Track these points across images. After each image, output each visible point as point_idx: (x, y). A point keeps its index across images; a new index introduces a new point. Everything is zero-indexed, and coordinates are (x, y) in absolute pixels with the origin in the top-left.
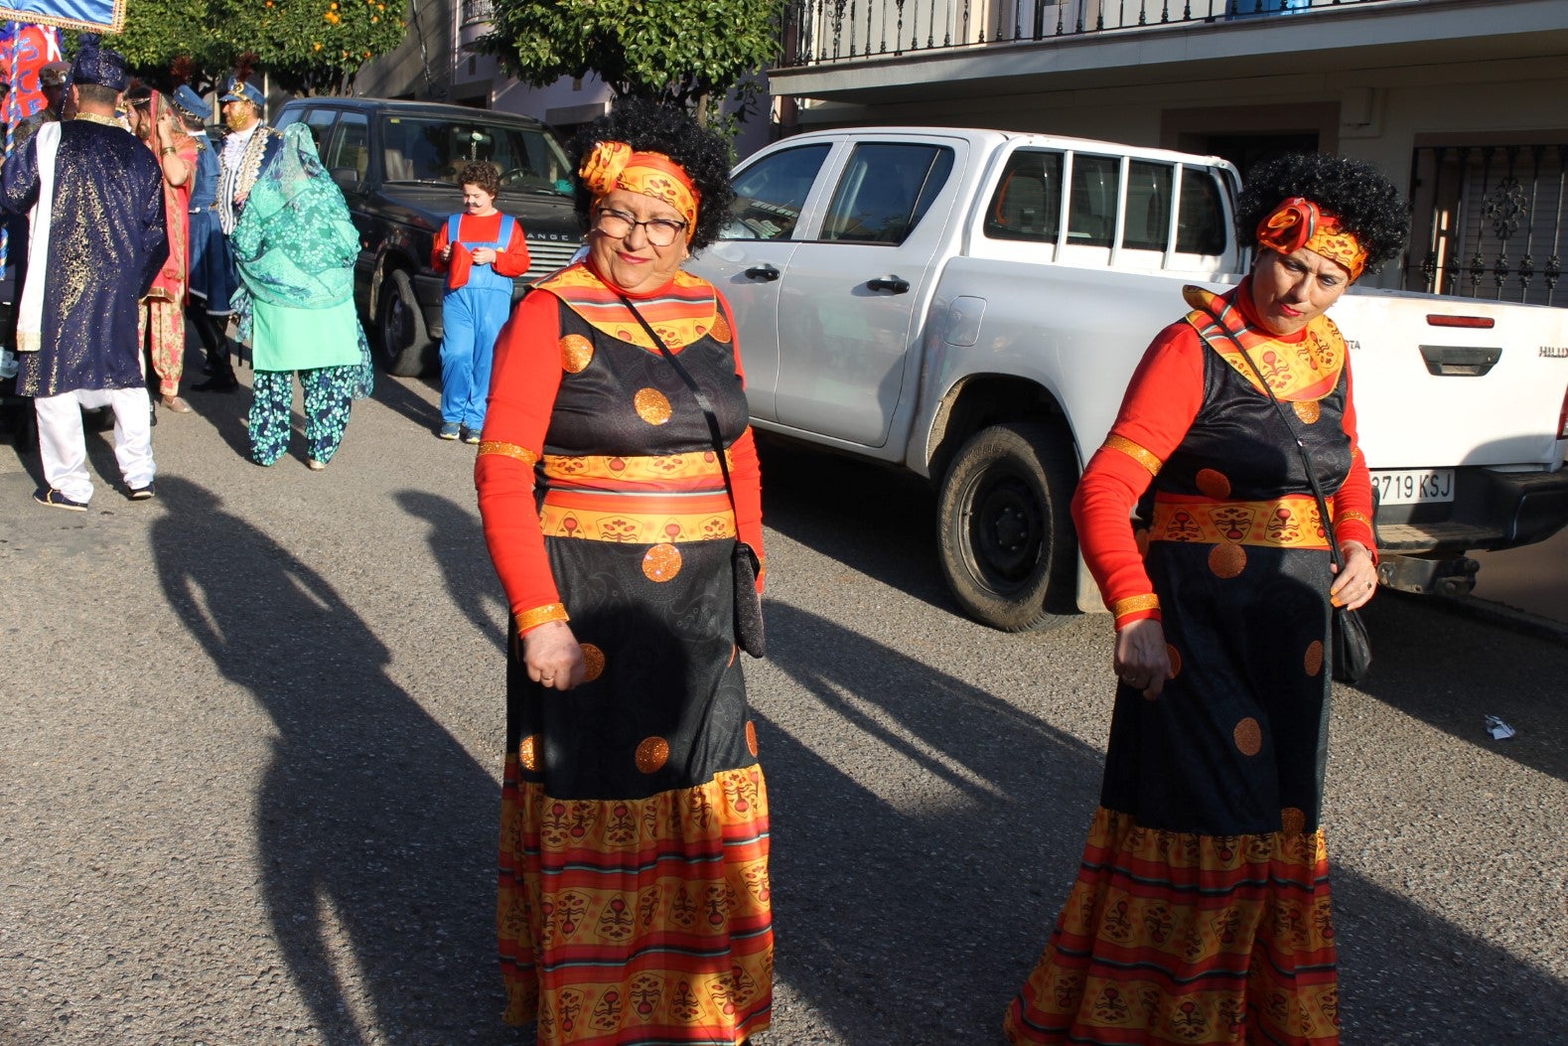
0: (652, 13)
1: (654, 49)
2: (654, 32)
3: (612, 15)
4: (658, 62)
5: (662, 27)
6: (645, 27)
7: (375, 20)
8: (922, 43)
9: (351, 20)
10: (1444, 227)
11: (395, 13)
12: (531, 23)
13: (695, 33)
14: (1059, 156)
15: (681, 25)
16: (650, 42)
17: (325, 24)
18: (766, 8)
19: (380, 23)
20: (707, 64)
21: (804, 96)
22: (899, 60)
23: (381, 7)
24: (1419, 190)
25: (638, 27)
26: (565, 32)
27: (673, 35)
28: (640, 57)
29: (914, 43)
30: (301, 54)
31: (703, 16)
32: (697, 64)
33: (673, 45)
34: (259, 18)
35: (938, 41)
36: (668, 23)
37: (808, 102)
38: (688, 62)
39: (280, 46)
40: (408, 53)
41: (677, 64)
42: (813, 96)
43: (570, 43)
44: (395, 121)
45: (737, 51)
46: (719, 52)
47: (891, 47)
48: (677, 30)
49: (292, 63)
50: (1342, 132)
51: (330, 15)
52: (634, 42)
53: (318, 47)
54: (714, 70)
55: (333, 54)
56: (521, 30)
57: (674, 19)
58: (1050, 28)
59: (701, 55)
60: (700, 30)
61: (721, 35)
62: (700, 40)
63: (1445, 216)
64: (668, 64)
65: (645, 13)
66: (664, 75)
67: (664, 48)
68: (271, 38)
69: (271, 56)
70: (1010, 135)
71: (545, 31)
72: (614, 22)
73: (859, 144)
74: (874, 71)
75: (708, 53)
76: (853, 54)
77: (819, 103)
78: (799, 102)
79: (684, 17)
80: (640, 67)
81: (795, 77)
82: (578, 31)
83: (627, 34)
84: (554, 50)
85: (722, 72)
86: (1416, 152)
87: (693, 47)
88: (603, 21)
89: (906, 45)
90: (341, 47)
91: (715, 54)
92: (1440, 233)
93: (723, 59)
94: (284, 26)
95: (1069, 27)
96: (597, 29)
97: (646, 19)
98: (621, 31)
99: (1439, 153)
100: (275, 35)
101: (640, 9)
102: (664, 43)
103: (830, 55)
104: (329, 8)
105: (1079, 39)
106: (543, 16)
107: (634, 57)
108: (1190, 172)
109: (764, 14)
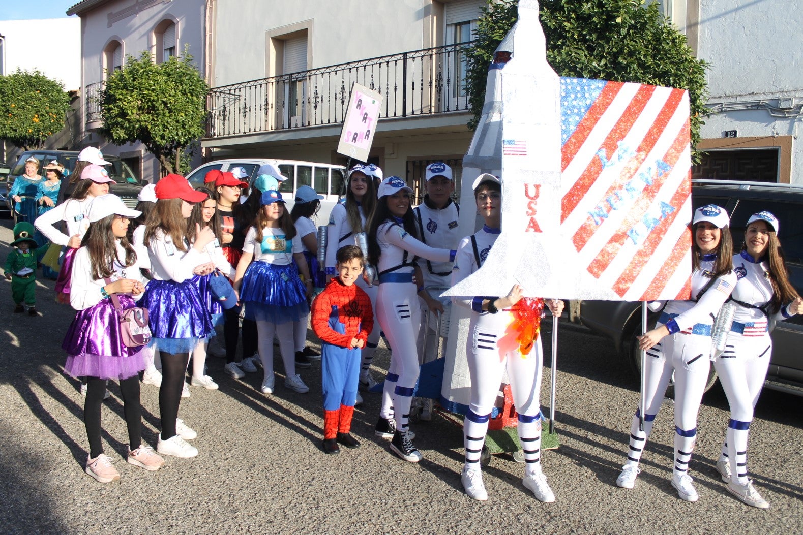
0: (160, 121)
1: (161, 133)
2: (161, 127)
3: (146, 121)
4: (163, 137)
5: (164, 126)
6: (158, 125)
7: (52, 121)
8: (252, 130)
9: (43, 121)
10: (417, 185)
11: (60, 118)
12: (117, 124)
13: (175, 127)
14: (293, 167)
15: (170, 125)
16: (159, 130)
17: (33, 122)
18: (199, 118)
19: (54, 122)
20: (179, 138)
21: (213, 147)
22: (245, 135)
23: (55, 116)
24: (409, 174)
25: (155, 125)
26: (129, 127)
27: (167, 128)
28: (156, 136)
29: (250, 130)
30: (24, 133)
31: (177, 122)
32: (176, 138)
33: (168, 131)
34: (6, 120)
35: (258, 129)
36: (166, 124)
37: (215, 149)
38: (173, 137)
39: (15, 131)
40: (65, 133)
41: (169, 138)
42: (216, 147)
43: (131, 131)
44: (68, 158)
45: (190, 133)
46: (184, 134)
47: (242, 131)
48: (169, 126)
49: (20, 137)
50: (386, 156)
51: (35, 119)
52: (154, 130)
53: (30, 131)
54: (182, 140)
55: (37, 134)
56: (113, 126)
57: (167, 123)
58: (293, 125)
59: (177, 135)
60: (177, 126)
61: (184, 128)
62: (177, 130)
63: (417, 182)
64: (166, 138)
65: (157, 121)
66: (165, 141)
67: (164, 133)
68: (12, 128)
69: (12, 134)
70: (278, 160)
71: (122, 127)
72: (147, 124)
73: (231, 164)
74: (237, 139)
75: (180, 134)
76: (229, 134)
77: (218, 150)
78: (212, 149)
79: (171, 122)
80: (156, 139)
81: (209, 141)
82: (134, 127)
83: (151, 128)
84: (125, 133)
85: (185, 140)
86: (407, 162)
87: (175, 132)
88: (143, 124)
89: (247, 131)
90: (40, 131)
91: (182, 134)
92: (416, 187)
93: (185, 136)
94: (16, 123)
95: (299, 125)
96: (141, 126)
97: (158, 123)
98: (149, 127)
99: (414, 162)
100: (13, 126)
101: (156, 119)
102: (164, 131)
103: (222, 134)
104: (34, 117)
105: (304, 129)
106: (121, 122)
107: (154, 135)
108: (334, 171)
109: (199, 120)
